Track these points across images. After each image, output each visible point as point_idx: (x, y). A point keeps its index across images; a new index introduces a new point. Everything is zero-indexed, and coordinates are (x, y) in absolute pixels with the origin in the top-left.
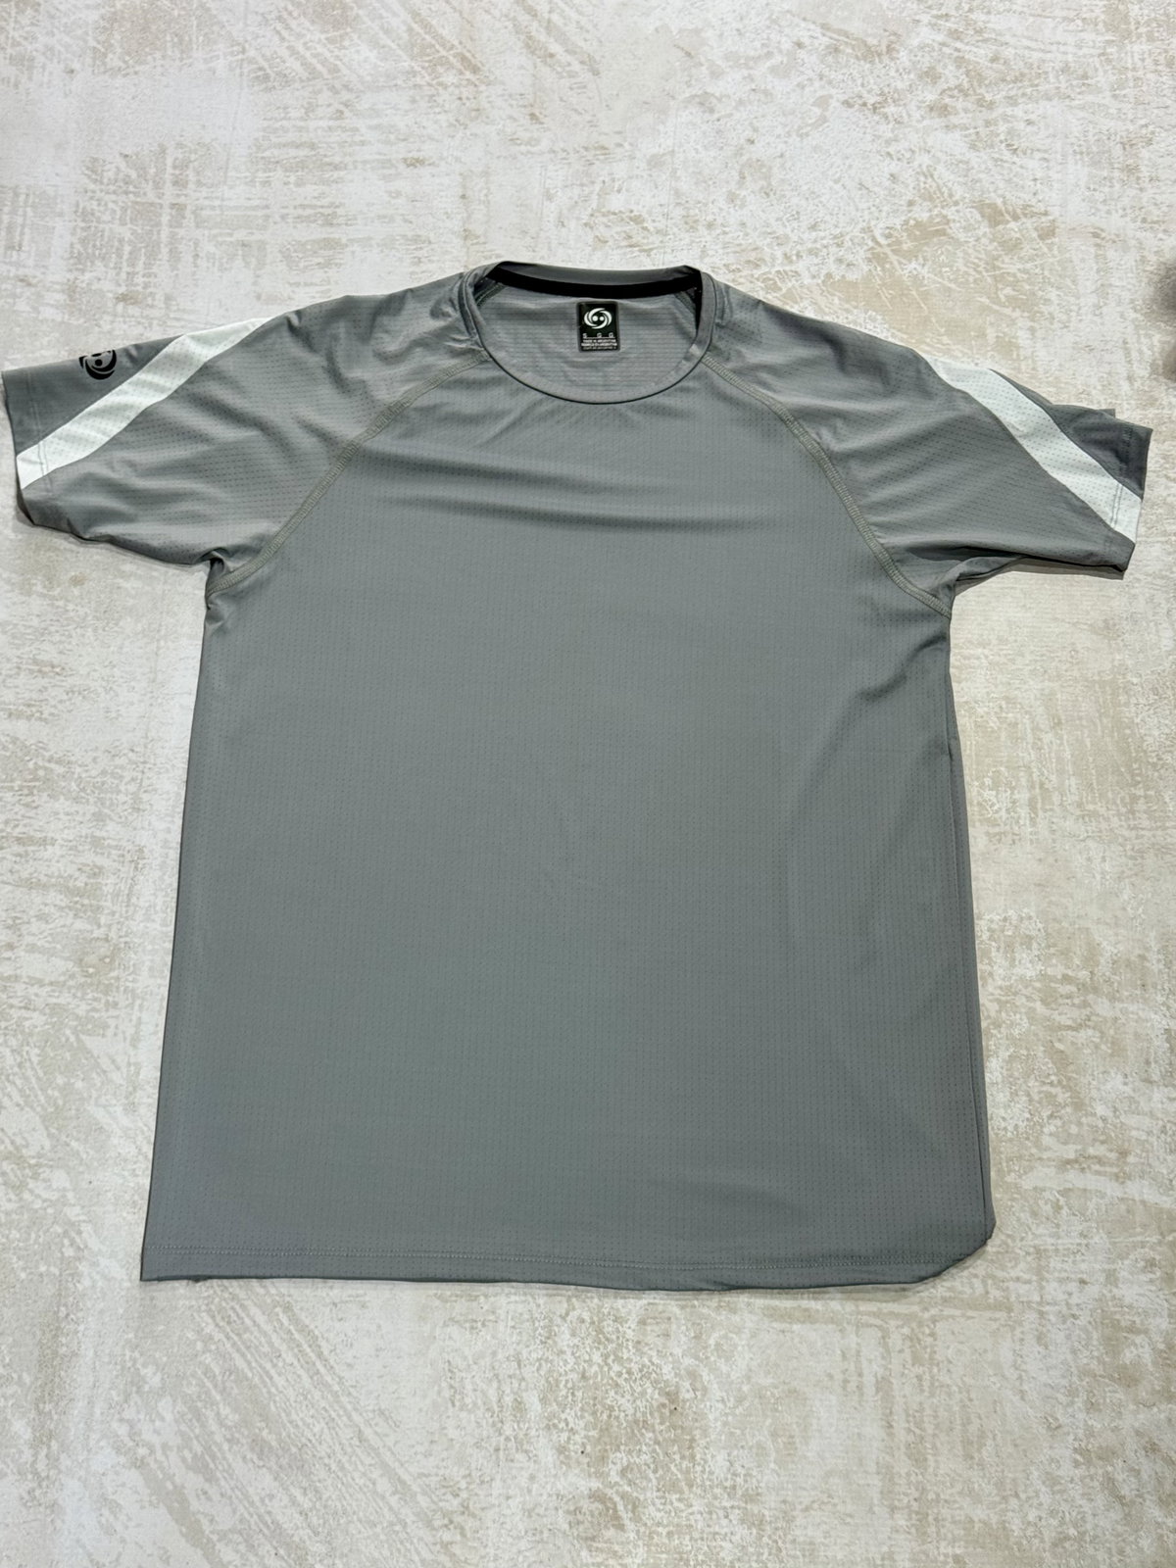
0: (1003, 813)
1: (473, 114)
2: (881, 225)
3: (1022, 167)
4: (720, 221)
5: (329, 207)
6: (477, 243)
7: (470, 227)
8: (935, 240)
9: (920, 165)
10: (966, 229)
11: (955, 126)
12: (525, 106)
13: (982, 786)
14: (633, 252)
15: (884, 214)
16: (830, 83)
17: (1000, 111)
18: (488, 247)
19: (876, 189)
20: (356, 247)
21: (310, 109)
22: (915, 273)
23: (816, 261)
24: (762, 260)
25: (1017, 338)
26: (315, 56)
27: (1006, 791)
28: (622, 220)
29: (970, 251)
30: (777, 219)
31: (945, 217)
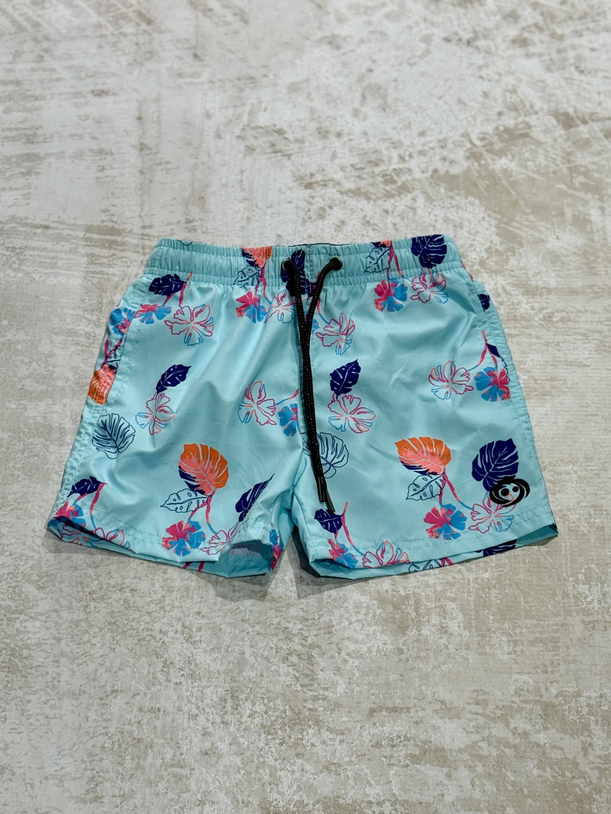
0: (596, 604)
1: (148, 55)
2: (477, 131)
3: (588, 83)
4: (346, 131)
5: (28, 129)
6: (151, 154)
7: (146, 141)
8: (521, 141)
9: (507, 85)
10: (546, 132)
11: (533, 54)
12: (189, 48)
13: (576, 581)
14: (276, 157)
15: (479, 122)
16: (433, 24)
17: (568, 42)
18: (159, 156)
19: (472, 104)
20: (52, 160)
21: (17, 55)
22: (505, 167)
23: (425, 159)
24: (382, 161)
25: (589, 215)
26: (21, 15)
27: (597, 585)
28: (268, 132)
29: (549, 149)
30: (394, 128)
31: (527, 123)
